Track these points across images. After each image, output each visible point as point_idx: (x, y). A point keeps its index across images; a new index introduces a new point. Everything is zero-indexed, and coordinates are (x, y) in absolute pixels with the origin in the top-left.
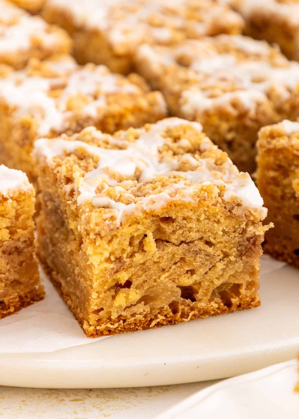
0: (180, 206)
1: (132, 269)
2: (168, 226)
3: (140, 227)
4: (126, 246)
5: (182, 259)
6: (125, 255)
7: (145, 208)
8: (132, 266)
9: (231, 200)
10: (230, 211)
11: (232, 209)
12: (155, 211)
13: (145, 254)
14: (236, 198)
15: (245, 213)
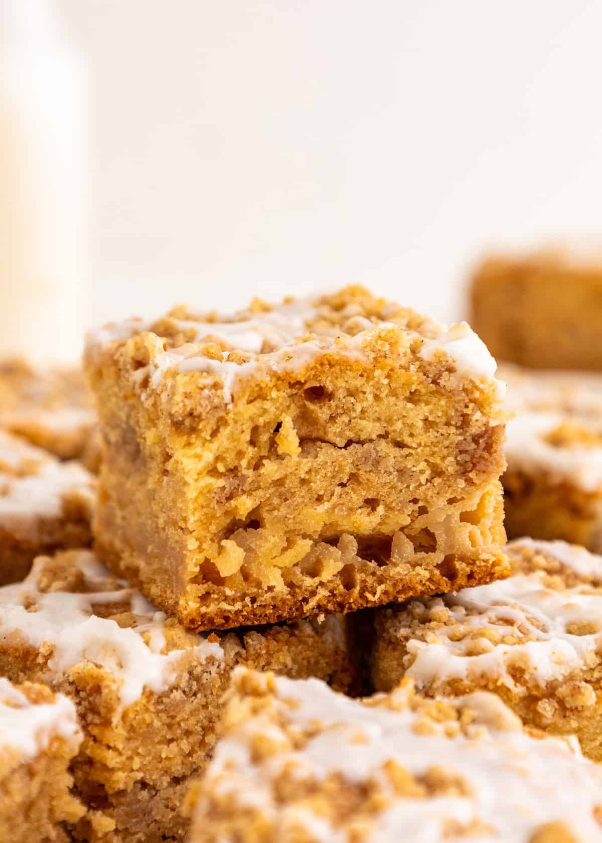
0: (340, 365)
1: (260, 493)
2: (321, 408)
3: (268, 405)
4: (246, 445)
5: (353, 477)
6: (244, 463)
7: (274, 368)
8: (259, 488)
9: (434, 358)
10: (434, 382)
11: (439, 378)
12: (293, 372)
13: (283, 462)
14: (445, 355)
15: (464, 385)
